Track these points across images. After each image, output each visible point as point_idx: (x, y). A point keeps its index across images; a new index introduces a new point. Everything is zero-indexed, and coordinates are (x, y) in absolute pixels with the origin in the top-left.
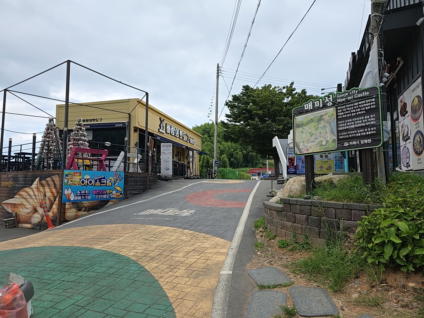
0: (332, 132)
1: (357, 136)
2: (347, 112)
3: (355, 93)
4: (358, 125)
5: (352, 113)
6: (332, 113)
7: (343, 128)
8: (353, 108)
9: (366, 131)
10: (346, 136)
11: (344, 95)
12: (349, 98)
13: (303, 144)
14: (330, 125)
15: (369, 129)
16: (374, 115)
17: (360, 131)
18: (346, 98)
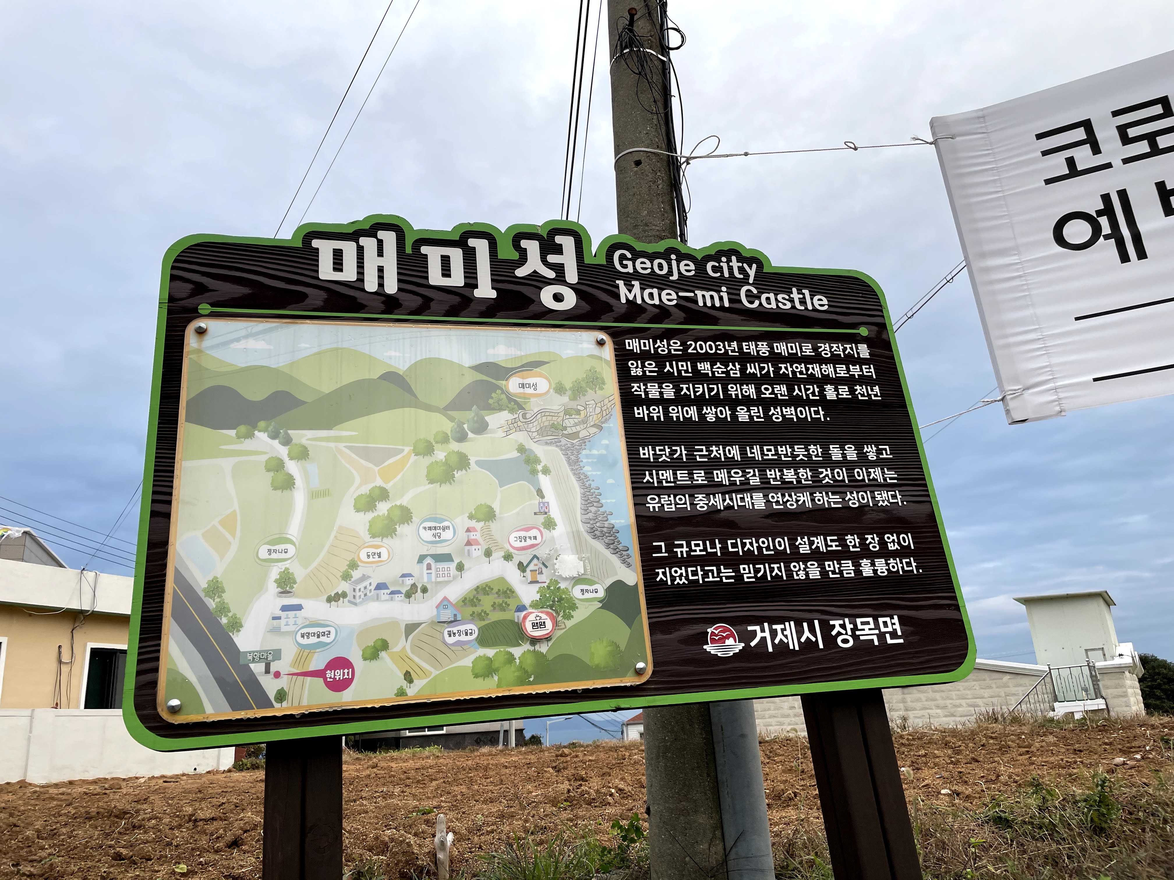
0: (597, 524)
1: (796, 577)
2: (701, 386)
3: (742, 276)
4: (790, 496)
5: (733, 403)
6: (590, 370)
7: (685, 503)
8: (738, 372)
9: (852, 549)
10: (714, 568)
11: (668, 271)
12: (703, 296)
13: (285, 608)
14: (573, 457)
15: (873, 539)
16: (885, 450)
17: (813, 547)
18: (681, 294)
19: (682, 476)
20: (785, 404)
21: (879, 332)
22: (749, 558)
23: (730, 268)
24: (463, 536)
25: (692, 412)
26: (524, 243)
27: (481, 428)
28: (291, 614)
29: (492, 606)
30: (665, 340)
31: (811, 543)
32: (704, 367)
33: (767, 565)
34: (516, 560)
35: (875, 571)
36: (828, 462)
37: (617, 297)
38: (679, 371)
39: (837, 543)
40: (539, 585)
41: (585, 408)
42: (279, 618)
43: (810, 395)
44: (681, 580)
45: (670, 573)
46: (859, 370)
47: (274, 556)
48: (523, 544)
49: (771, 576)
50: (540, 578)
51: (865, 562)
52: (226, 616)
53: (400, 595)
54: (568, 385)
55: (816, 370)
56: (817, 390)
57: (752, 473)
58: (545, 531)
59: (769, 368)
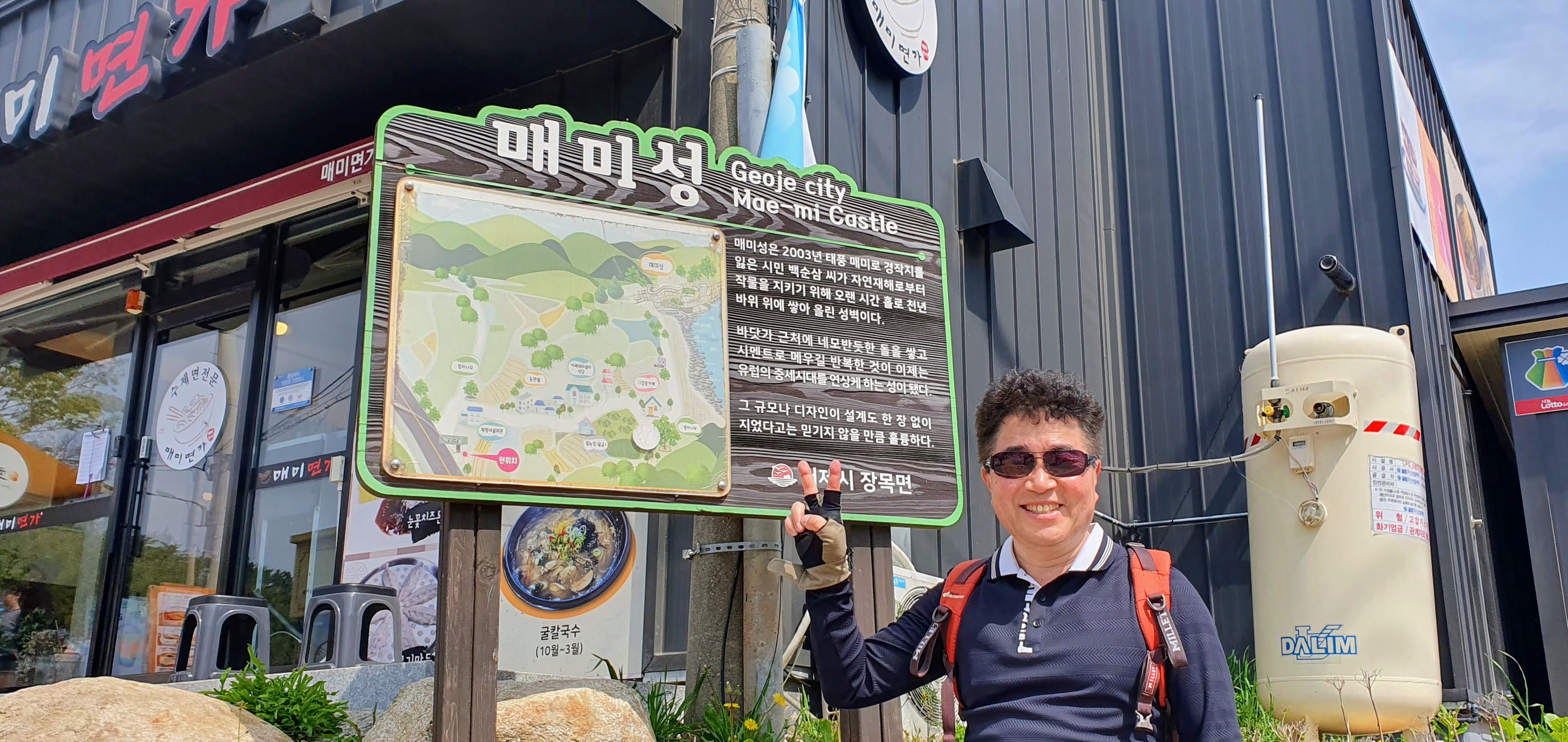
0: (700, 379)
1: (841, 438)
2: (789, 284)
3: (832, 197)
4: (846, 378)
5: (812, 301)
6: (705, 259)
7: (767, 374)
8: (819, 277)
9: (885, 424)
10: (783, 424)
11: (774, 185)
12: (800, 209)
13: (470, 409)
14: (686, 327)
15: (902, 418)
16: (923, 353)
17: (857, 418)
18: (782, 205)
19: (767, 353)
20: (852, 307)
21: (934, 258)
22: (809, 420)
23: (824, 189)
24: (600, 375)
25: (780, 304)
26: (661, 145)
27: (618, 294)
28: (476, 413)
29: (619, 427)
30: (765, 243)
31: (856, 415)
32: (794, 269)
33: (821, 427)
34: (639, 398)
35: (899, 442)
36: (878, 356)
37: (731, 201)
38: (774, 270)
39: (875, 418)
40: (654, 418)
41: (699, 290)
42: (466, 415)
43: (872, 302)
44: (757, 429)
45: (750, 423)
46: (913, 287)
47: (462, 370)
48: (645, 387)
49: (823, 435)
50: (655, 413)
51: (893, 434)
52: (429, 408)
53: (552, 411)
54: (687, 268)
55: (880, 283)
56: (878, 299)
57: (820, 357)
58: (661, 379)
59: (844, 276)
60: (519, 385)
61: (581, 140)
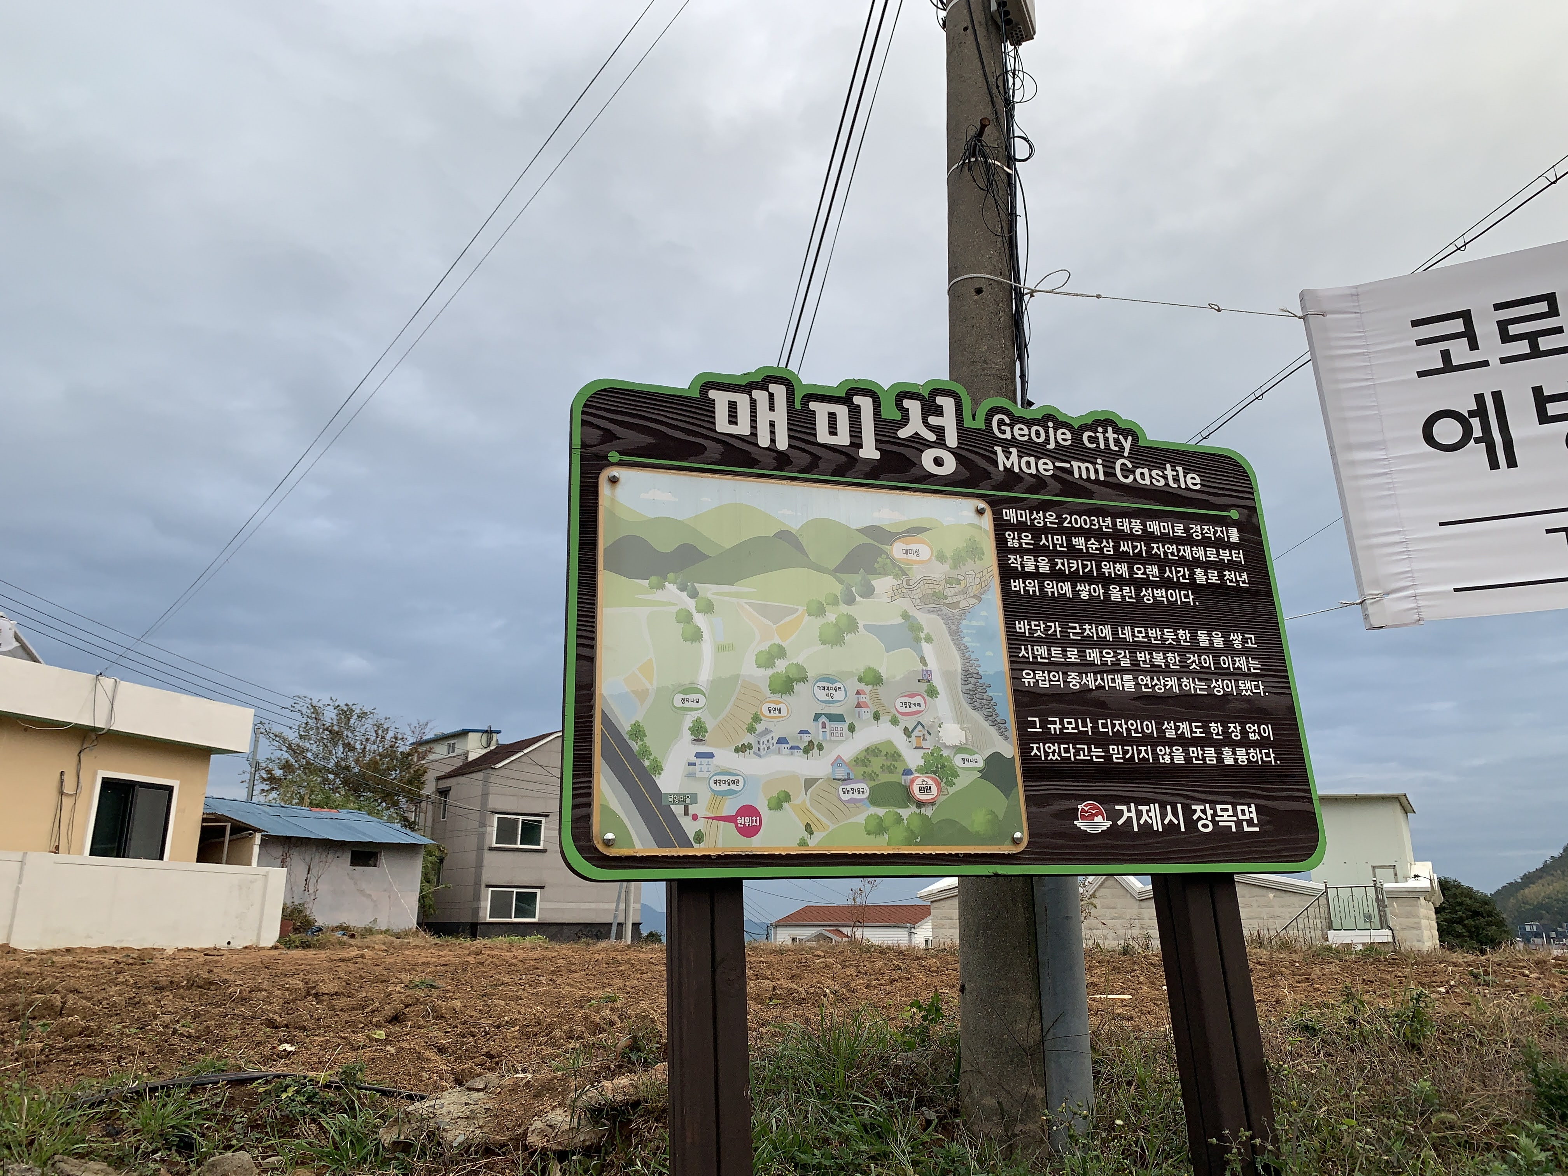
0: (976, 695)
1: (1162, 761)
2: (1075, 562)
3: (1117, 449)
4: (1159, 680)
5: (1108, 582)
6: (970, 540)
7: (1059, 681)
8: (1112, 550)
9: (1215, 737)
10: (1085, 747)
11: (1045, 439)
12: (1079, 467)
13: (699, 755)
14: (953, 627)
15: (1235, 727)
16: (1251, 639)
17: (1179, 732)
18: (1057, 464)
19: (1056, 653)
20: (1156, 585)
21: (1250, 517)
22: (1119, 739)
23: (1106, 440)
24: (853, 699)
25: (1067, 588)
26: (907, 403)
27: (868, 592)
28: (705, 761)
29: (881, 768)
30: (1041, 512)
31: (1177, 728)
32: (1079, 542)
33: (1135, 747)
34: (902, 725)
35: (1236, 760)
36: (1195, 648)
37: (996, 464)
38: (1054, 545)
39: (1201, 730)
40: (923, 751)
41: (965, 578)
42: (694, 764)
43: (1181, 578)
44: (1054, 756)
45: (1044, 748)
46: (1228, 555)
47: (687, 705)
48: (908, 710)
49: (1138, 758)
50: (924, 744)
51: (1226, 750)
52: (648, 759)
53: (799, 751)
54: (949, 554)
55: (1187, 552)
56: (1187, 573)
57: (1123, 655)
58: (928, 699)
59: (1141, 547)
60: (757, 719)
61: (813, 406)
